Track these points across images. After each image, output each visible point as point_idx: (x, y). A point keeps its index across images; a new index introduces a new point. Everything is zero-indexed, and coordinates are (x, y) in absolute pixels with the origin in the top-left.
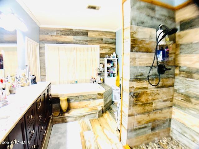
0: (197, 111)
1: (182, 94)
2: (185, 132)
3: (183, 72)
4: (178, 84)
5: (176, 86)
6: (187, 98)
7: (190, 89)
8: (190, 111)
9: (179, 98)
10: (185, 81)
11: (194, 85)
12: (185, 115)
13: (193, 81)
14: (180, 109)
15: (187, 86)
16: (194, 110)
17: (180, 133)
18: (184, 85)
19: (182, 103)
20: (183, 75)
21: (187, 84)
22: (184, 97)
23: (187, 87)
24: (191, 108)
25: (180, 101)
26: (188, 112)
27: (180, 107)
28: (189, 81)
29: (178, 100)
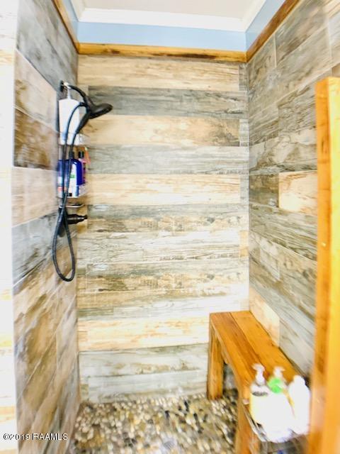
0: (139, 302)
1: (100, 277)
2: (120, 366)
3: (98, 220)
4: (88, 253)
5: (80, 259)
6: (115, 281)
7: (119, 257)
8: (125, 309)
9: (94, 291)
10: (106, 241)
11: (127, 247)
12: (114, 325)
13: (125, 238)
14: (99, 316)
15: (112, 251)
16: (132, 303)
17: (107, 377)
18: (104, 252)
19: (102, 298)
20: (99, 225)
21: (111, 249)
22: (108, 282)
23: (111, 254)
24: (127, 300)
25: (97, 295)
26: (120, 316)
27: (99, 311)
28: (116, 238)
29: (92, 296)
